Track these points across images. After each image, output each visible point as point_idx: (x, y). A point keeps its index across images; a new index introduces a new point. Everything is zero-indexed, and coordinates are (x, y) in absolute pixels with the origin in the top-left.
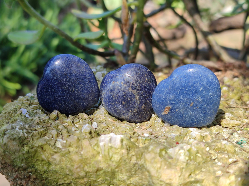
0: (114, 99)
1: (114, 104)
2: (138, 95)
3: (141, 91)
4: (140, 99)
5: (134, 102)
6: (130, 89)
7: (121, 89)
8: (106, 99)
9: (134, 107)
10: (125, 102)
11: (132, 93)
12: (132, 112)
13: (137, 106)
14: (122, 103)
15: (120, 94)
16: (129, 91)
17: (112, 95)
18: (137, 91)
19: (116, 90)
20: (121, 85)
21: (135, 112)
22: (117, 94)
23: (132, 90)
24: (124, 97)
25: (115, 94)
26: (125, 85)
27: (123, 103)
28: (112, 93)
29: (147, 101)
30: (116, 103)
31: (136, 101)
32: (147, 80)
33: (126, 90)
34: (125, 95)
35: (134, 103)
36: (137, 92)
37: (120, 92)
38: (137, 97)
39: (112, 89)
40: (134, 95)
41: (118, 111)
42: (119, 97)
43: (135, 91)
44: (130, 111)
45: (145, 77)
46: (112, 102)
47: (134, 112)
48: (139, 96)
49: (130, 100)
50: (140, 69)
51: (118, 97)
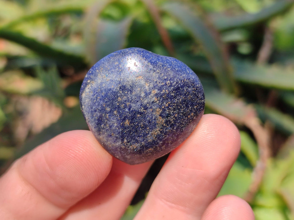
0: (118, 104)
1: (108, 109)
2: (161, 130)
3: (171, 126)
4: (158, 137)
5: (145, 135)
6: (159, 111)
7: (143, 98)
8: (102, 91)
9: (137, 141)
10: (131, 123)
11: (155, 119)
12: (127, 145)
13: (143, 143)
14: (124, 120)
15: (133, 105)
16: (154, 113)
17: (119, 95)
18: (164, 123)
19: (134, 94)
20: (150, 93)
21: (130, 147)
22: (131, 102)
23: (160, 115)
24: (138, 115)
25: (125, 98)
26: (155, 99)
27: (127, 122)
28: (121, 92)
29: (164, 146)
30: (115, 112)
31: (148, 135)
32: (192, 115)
33: (151, 108)
34: (142, 113)
35: (143, 137)
36: (164, 125)
37: (138, 101)
38: (157, 131)
39: (128, 87)
40: (155, 124)
41: (105, 125)
42: (129, 109)
43: (164, 120)
44: (125, 141)
45: (194, 108)
46: (108, 105)
47: (128, 147)
48: (161, 132)
49: (142, 128)
50: (197, 89)
51: (125, 107)
